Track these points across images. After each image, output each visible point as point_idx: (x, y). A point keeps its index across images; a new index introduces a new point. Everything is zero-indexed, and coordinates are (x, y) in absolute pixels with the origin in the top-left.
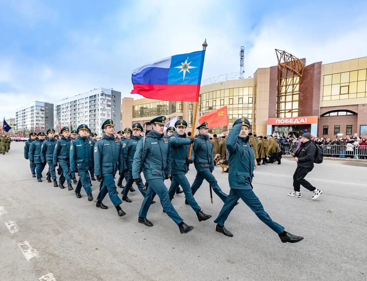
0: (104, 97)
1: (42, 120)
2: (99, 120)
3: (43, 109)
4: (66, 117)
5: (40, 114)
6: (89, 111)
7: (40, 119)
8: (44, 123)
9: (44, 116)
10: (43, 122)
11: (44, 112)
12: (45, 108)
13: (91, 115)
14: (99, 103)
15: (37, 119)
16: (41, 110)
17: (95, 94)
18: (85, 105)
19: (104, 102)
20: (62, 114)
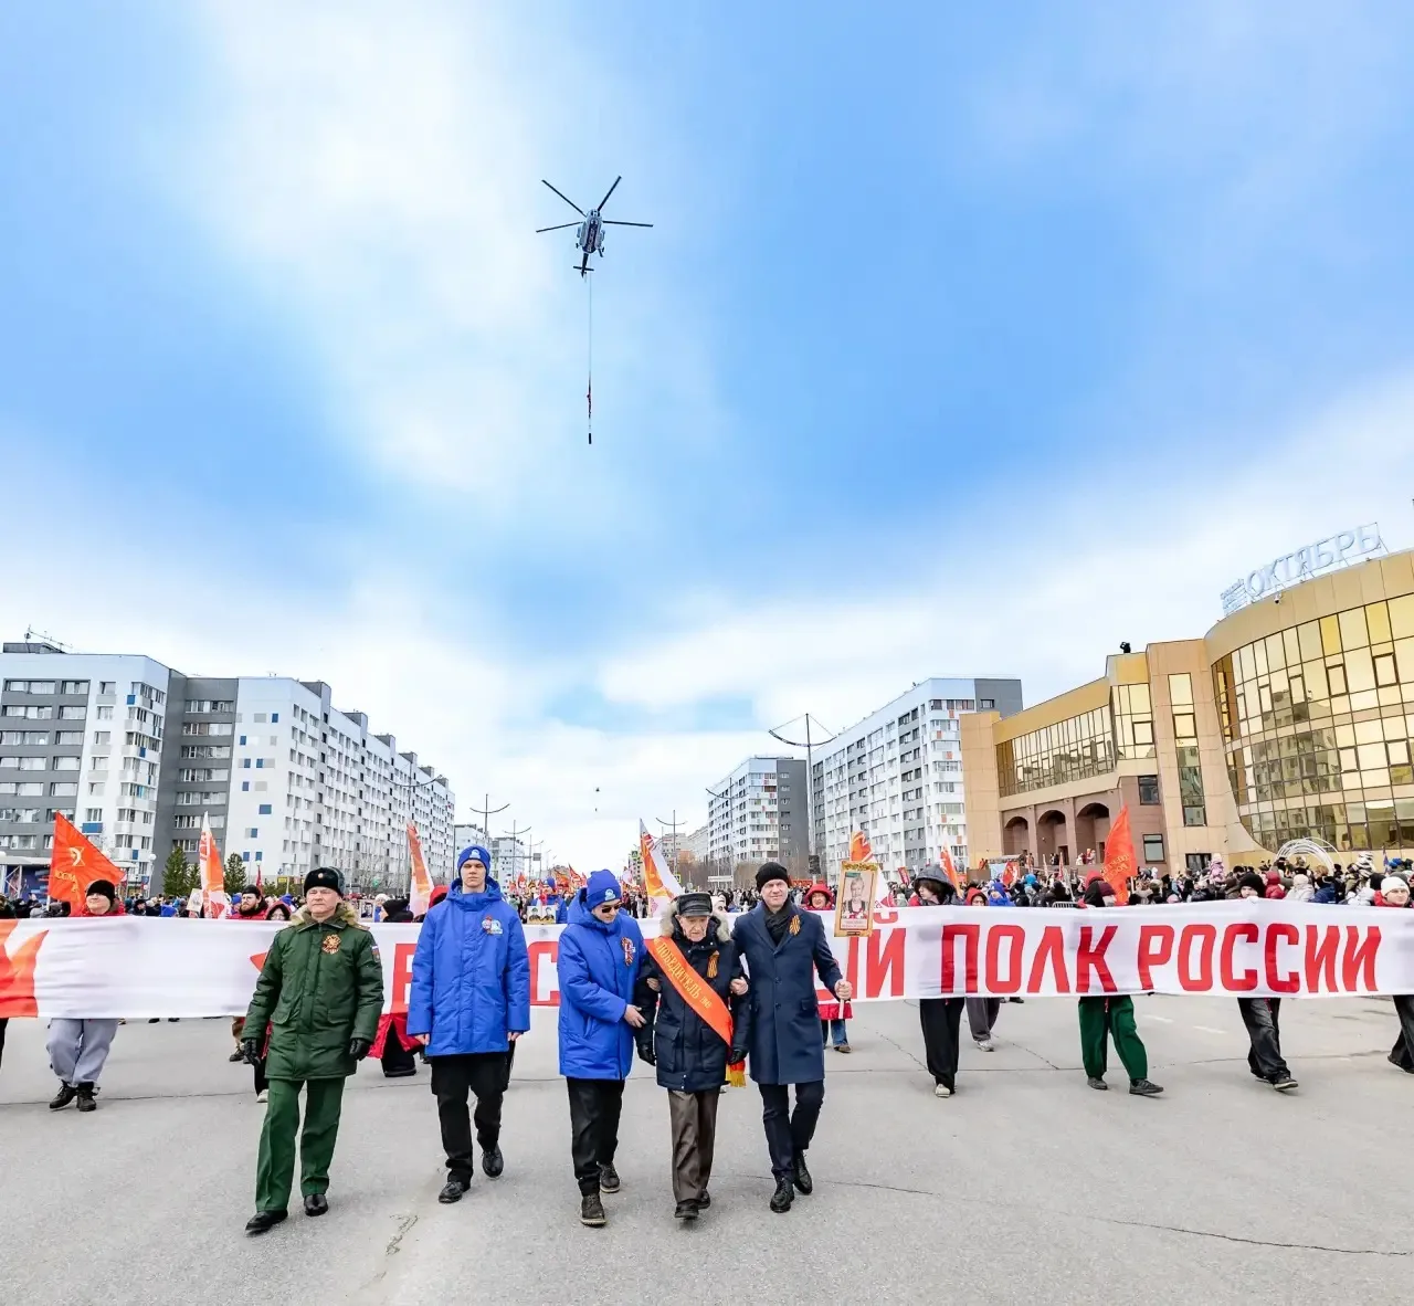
0: (944, 714)
1: (769, 823)
2: (933, 809)
3: (773, 782)
4: (838, 804)
5: (765, 803)
6: (900, 777)
7: (764, 820)
8: (777, 836)
9: (775, 808)
10: (773, 833)
11: (775, 795)
12: (779, 780)
13: (907, 793)
14: (927, 740)
15: (755, 822)
16: (768, 788)
17: (913, 708)
18: (889, 755)
19: (945, 736)
20: (828, 796)
